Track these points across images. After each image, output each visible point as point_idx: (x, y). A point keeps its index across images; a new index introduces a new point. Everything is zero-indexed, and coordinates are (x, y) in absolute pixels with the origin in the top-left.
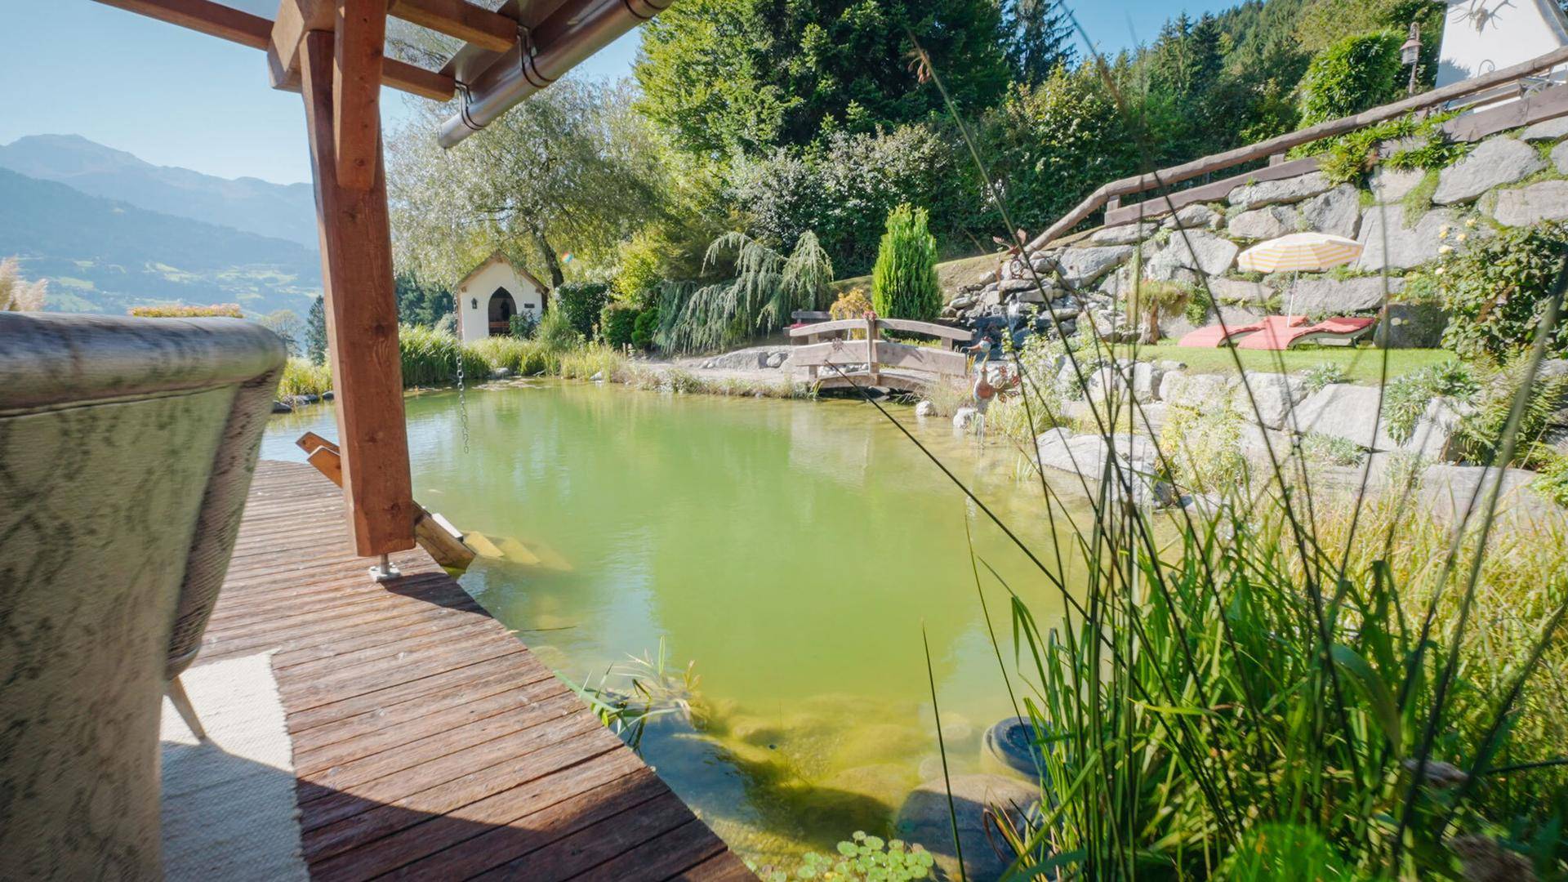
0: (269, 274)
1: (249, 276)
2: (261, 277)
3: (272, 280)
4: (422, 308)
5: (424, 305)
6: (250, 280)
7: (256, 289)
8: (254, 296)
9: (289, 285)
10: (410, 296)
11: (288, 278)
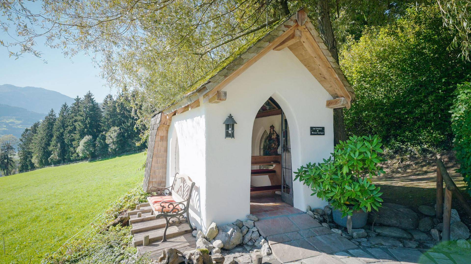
0: (11, 120)
1: (3, 121)
2: (7, 122)
3: (11, 123)
4: (75, 134)
5: (75, 132)
6: (3, 123)
7: (5, 126)
8: (3, 129)
9: (19, 125)
10: (69, 128)
11: (19, 122)
